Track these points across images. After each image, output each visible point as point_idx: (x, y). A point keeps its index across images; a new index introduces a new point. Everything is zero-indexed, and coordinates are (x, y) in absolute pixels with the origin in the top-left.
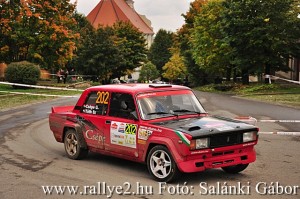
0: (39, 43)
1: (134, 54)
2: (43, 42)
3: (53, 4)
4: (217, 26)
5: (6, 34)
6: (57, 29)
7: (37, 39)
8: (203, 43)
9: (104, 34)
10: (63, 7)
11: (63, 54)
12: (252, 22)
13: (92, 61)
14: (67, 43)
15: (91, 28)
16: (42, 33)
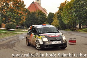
0: (15, 17)
1: (43, 20)
2: (16, 16)
3: (19, 5)
4: (71, 10)
5: (4, 14)
6: (20, 12)
7: (14, 16)
8: (66, 16)
9: (33, 14)
10: (22, 5)
11: (22, 20)
12: (82, 9)
13: (30, 22)
14: (23, 17)
15: (29, 12)
16: (15, 13)
